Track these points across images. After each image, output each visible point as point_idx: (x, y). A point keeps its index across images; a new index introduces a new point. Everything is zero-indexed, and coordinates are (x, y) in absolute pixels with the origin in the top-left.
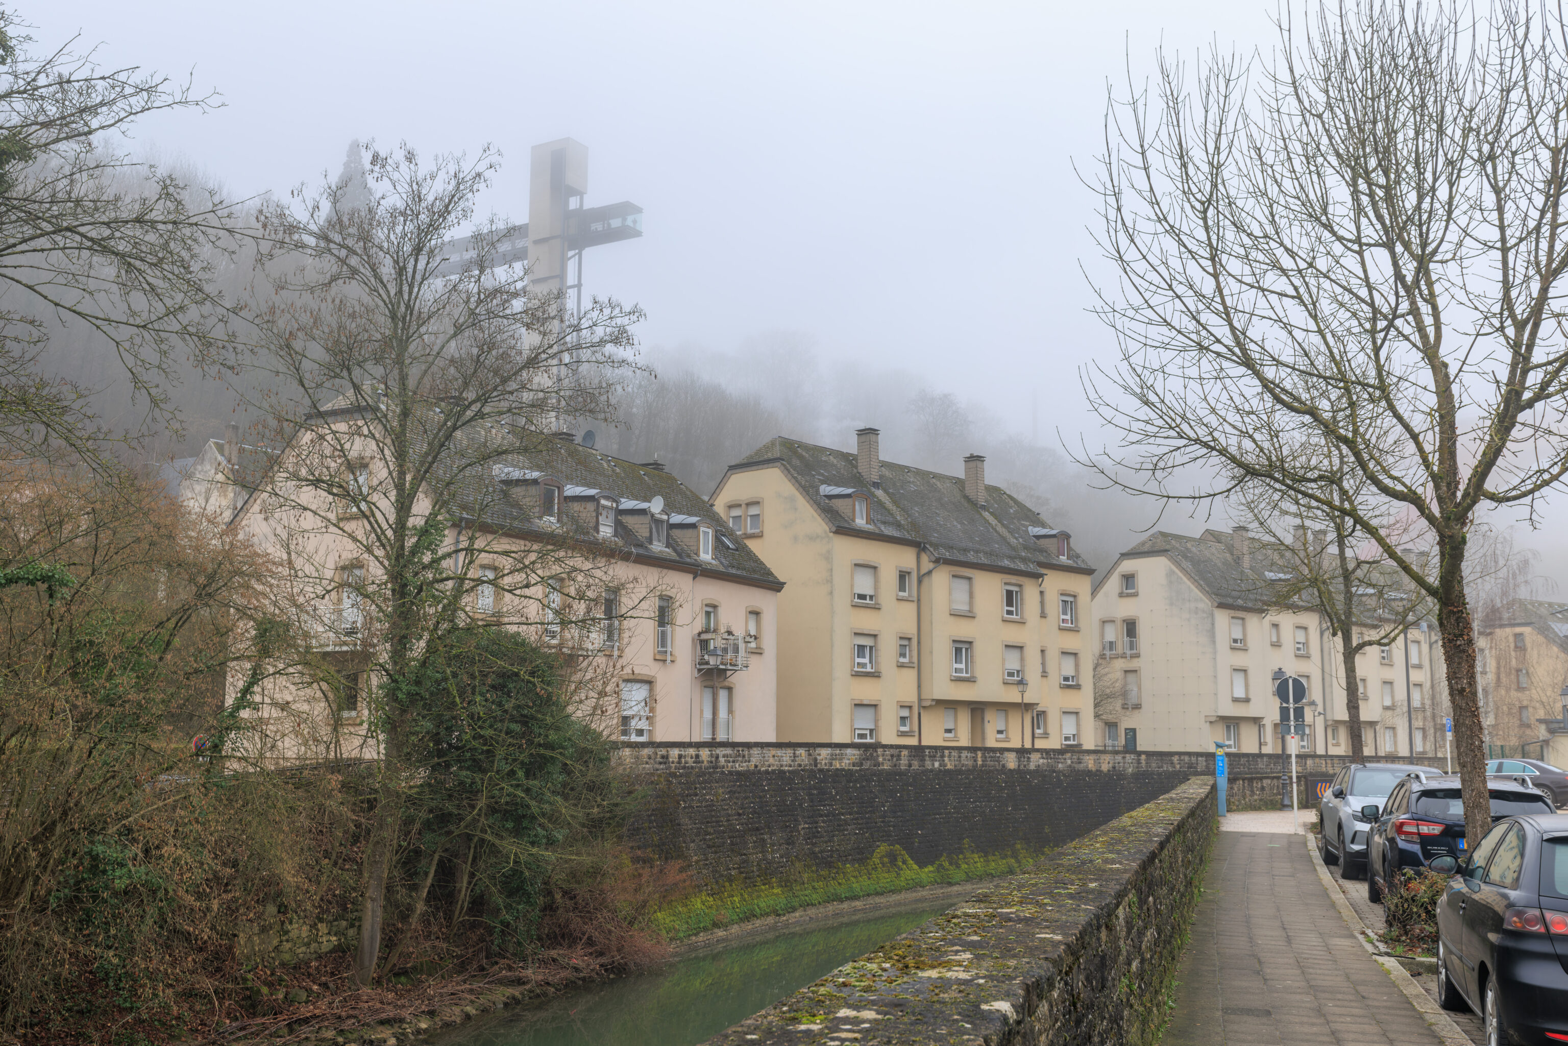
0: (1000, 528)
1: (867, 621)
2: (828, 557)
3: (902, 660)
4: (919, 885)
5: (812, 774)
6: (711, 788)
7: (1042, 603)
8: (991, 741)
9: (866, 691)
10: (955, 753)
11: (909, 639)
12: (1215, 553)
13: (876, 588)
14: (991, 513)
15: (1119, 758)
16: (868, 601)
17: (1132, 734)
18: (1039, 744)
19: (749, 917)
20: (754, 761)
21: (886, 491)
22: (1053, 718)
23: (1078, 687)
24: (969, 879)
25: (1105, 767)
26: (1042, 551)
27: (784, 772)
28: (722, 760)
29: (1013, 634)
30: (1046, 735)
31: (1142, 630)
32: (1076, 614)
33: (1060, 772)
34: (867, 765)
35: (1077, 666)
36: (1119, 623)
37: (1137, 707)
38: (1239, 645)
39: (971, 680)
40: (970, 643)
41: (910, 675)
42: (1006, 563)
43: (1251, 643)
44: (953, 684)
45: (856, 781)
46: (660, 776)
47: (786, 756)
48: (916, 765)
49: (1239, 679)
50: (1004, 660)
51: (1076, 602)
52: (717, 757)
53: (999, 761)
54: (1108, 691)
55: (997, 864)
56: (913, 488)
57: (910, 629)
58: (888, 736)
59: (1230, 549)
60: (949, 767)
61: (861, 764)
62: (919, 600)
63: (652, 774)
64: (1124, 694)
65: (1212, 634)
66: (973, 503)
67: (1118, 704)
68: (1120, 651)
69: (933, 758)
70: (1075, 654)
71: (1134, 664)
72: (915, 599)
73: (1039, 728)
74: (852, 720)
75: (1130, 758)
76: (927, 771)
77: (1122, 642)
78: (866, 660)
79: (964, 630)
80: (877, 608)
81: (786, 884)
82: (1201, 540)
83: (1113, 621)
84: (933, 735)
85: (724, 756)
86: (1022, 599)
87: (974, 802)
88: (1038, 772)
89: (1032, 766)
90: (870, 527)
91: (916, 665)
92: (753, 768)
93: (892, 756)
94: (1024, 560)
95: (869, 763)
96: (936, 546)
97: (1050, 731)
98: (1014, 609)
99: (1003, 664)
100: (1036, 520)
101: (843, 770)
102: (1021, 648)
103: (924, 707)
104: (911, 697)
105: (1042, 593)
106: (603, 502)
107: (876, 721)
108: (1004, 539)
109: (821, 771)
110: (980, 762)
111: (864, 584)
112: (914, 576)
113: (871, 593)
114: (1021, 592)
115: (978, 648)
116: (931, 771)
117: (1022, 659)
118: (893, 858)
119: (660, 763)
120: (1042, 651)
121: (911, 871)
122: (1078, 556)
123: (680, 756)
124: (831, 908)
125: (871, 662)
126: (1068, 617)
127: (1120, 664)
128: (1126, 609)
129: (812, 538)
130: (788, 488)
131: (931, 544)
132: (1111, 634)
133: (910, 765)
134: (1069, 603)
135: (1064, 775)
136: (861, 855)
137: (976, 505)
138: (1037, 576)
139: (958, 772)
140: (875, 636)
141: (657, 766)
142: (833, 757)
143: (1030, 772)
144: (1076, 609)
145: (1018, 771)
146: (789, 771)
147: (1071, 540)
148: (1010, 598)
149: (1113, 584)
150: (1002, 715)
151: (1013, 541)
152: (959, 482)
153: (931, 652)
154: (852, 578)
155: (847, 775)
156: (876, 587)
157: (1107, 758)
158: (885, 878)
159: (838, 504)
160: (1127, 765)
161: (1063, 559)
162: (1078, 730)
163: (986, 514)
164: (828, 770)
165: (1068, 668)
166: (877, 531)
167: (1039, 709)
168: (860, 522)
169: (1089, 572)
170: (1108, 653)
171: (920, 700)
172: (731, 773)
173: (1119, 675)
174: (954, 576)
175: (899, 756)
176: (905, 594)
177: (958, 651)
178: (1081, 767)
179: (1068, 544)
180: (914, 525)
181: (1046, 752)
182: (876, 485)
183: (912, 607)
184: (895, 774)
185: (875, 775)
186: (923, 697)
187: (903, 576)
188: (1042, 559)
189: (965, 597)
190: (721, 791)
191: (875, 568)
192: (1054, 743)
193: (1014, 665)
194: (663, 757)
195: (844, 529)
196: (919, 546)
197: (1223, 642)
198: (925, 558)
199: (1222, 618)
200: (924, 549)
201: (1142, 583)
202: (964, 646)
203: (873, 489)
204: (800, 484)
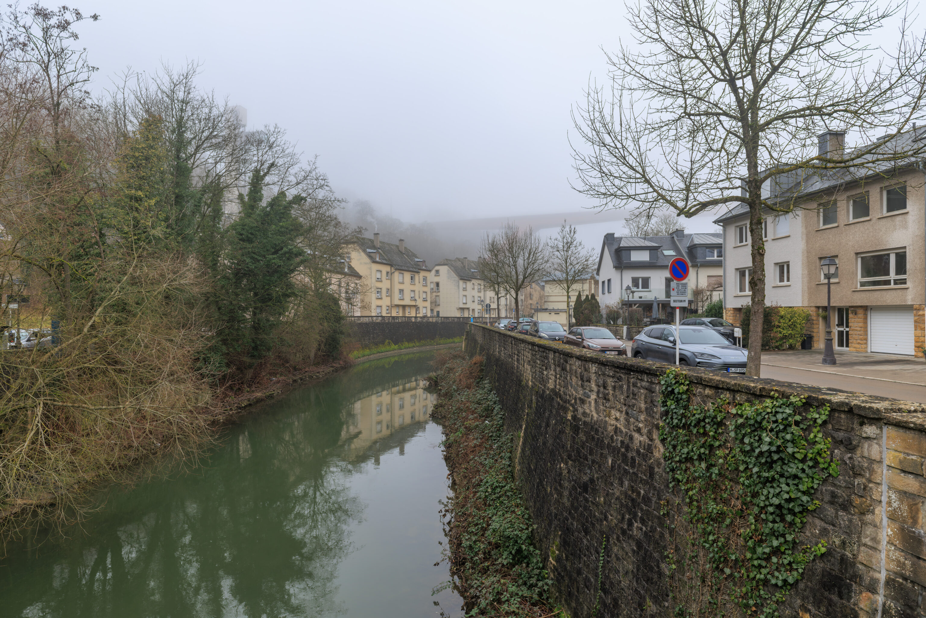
0: (408, 259)
1: (379, 285)
2: (370, 269)
3: (387, 295)
4: (394, 350)
5: (372, 323)
7: (419, 279)
8: (408, 315)
9: (379, 303)
10: (401, 318)
11: (389, 289)
12: (459, 264)
15: (436, 318)
16: (379, 280)
17: (438, 312)
18: (419, 315)
19: (364, 356)
20: (361, 320)
21: (382, 250)
22: (421, 309)
23: (426, 300)
24: (405, 348)
25: (434, 321)
26: (419, 265)
28: (356, 320)
29: (413, 288)
31: (440, 285)
32: (426, 281)
33: (424, 322)
35: (426, 295)
36: (435, 283)
37: (439, 305)
38: (465, 289)
39: (403, 299)
40: (403, 290)
41: (389, 298)
42: (411, 269)
43: (468, 288)
44: (399, 300)
45: (381, 325)
47: (367, 319)
48: (391, 321)
49: (464, 298)
53: (411, 320)
54: (433, 301)
55: (411, 345)
56: (387, 249)
57: (389, 287)
58: (384, 314)
59: (462, 263)
60: (400, 321)
62: (391, 279)
64: (436, 302)
65: (458, 286)
66: (401, 252)
67: (435, 304)
68: (435, 290)
69: (396, 319)
70: (426, 292)
71: (438, 294)
73: (419, 311)
74: (376, 310)
75: (439, 318)
77: (436, 288)
79: (402, 287)
80: (381, 281)
81: (369, 349)
82: (455, 261)
83: (433, 283)
84: (394, 314)
86: (415, 278)
87: (406, 330)
88: (419, 322)
91: (390, 296)
93: (388, 319)
94: (415, 268)
95: (383, 321)
97: (421, 312)
98: (413, 281)
99: (410, 295)
100: (416, 256)
102: (414, 291)
103: (392, 306)
104: (389, 304)
105: (419, 277)
107: (382, 310)
108: (409, 262)
110: (407, 320)
111: (379, 275)
112: (390, 273)
113: (380, 278)
114: (414, 276)
115: (405, 291)
116: (396, 322)
117: (415, 294)
118: (389, 343)
120: (419, 292)
121: (393, 346)
122: (426, 266)
124: (378, 354)
125: (380, 295)
126: (424, 282)
127: (435, 294)
128: (436, 279)
129: (366, 264)
131: (394, 265)
132: (434, 286)
134: (425, 279)
136: (383, 343)
138: (418, 272)
139: (402, 322)
140: (381, 289)
142: (376, 319)
145: (415, 322)
146: (368, 323)
148: (412, 278)
149: (433, 272)
150: (410, 308)
151: (412, 263)
152: (397, 246)
153: (394, 293)
154: (376, 274)
155: (379, 323)
156: (381, 276)
157: (434, 318)
158: (388, 348)
159: (372, 254)
160: (438, 320)
161: (423, 267)
162: (427, 312)
163: (405, 255)
164: (375, 322)
165: (424, 296)
166: (381, 262)
167: (418, 306)
168: (378, 259)
169: (429, 270)
170: (433, 291)
173: (435, 297)
174: (399, 273)
176: (388, 278)
177: (400, 292)
178: (429, 321)
179: (424, 263)
180: (389, 259)
181: (420, 317)
182: (379, 248)
183: (390, 281)
184: (388, 323)
185: (385, 323)
186: (392, 304)
187: (387, 273)
188: (419, 267)
189: (402, 278)
190: (356, 328)
191: (381, 271)
192: (421, 315)
193: (413, 295)
195: (375, 262)
196: (391, 265)
197: (461, 289)
198: (392, 268)
199: (461, 282)
201: (441, 273)
203: (379, 250)
204: (362, 249)
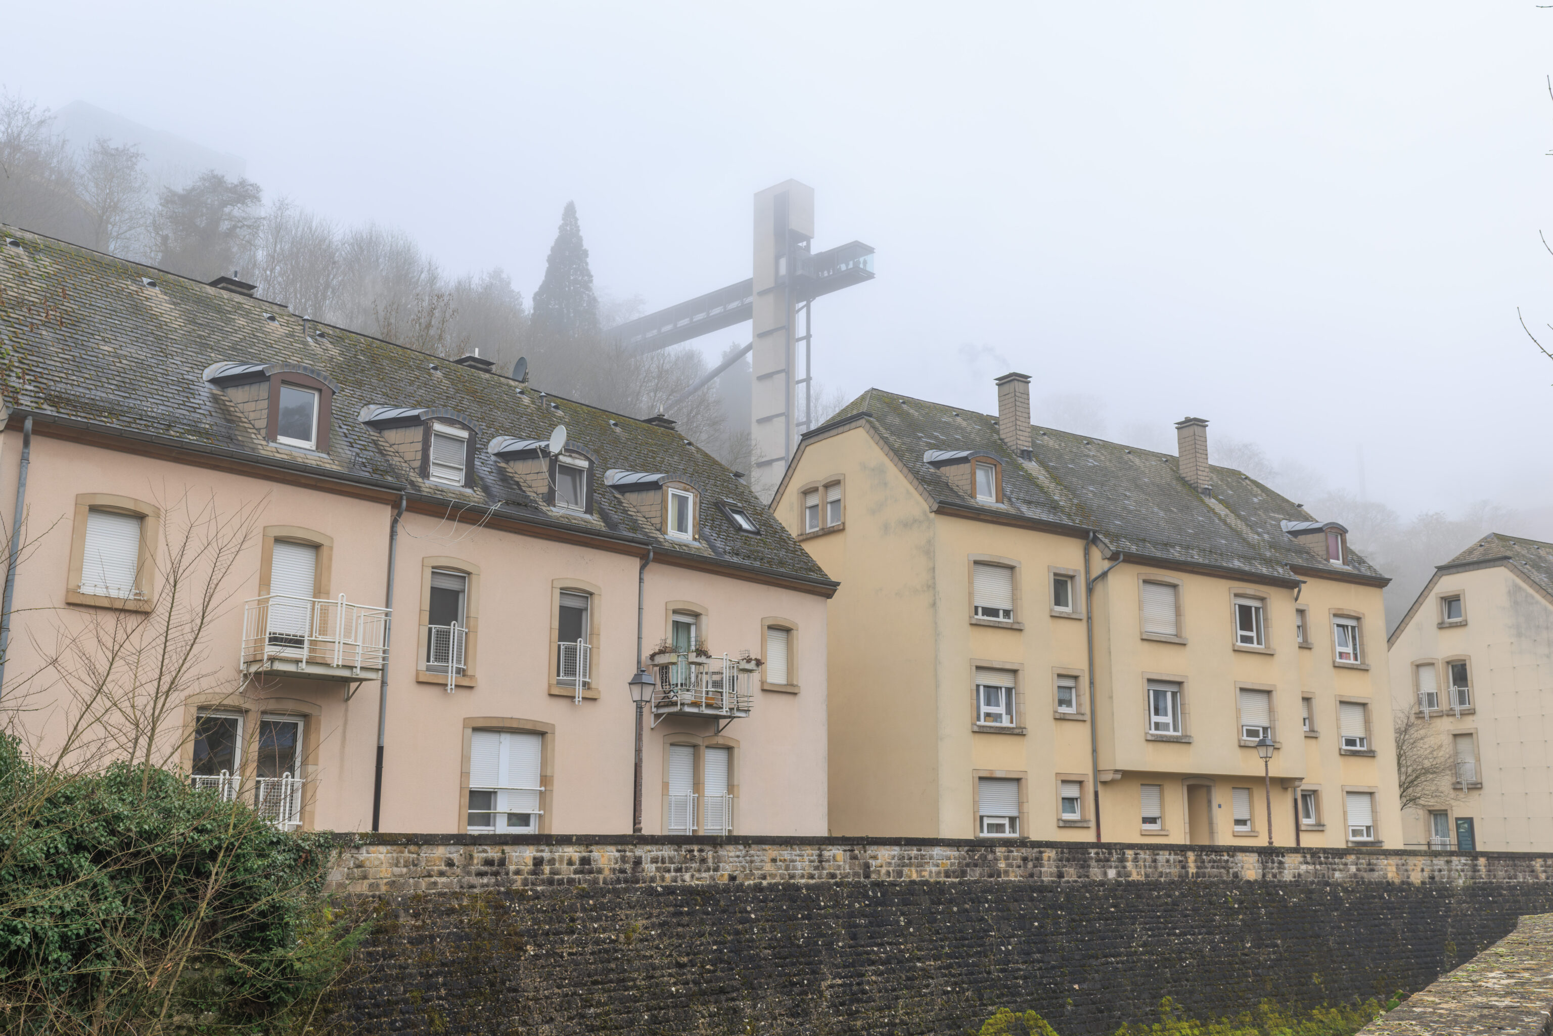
0: (1232, 520)
1: (998, 648)
2: (929, 551)
3: (1064, 709)
5: (858, 891)
6: (614, 919)
7: (1302, 628)
8: (1225, 837)
9: (1000, 756)
10: (1144, 855)
11: (1076, 678)
13: (1014, 598)
14: (1220, 501)
15: (1440, 862)
16: (1001, 619)
17: (1468, 826)
18: (1308, 840)
20: (726, 870)
21: (1042, 464)
22: (1331, 801)
23: (1370, 754)
25: (1416, 878)
26: (1301, 551)
27: (798, 888)
28: (650, 869)
29: (1254, 672)
30: (1319, 827)
31: (1475, 674)
32: (1362, 644)
33: (1338, 884)
34: (974, 875)
35: (1367, 722)
36: (1441, 667)
37: (1475, 786)
39: (1183, 741)
40: (1180, 684)
41: (1079, 734)
42: (1237, 564)
44: (1151, 746)
45: (951, 901)
46: (474, 898)
47: (801, 860)
48: (1071, 874)
50: (1238, 711)
51: (1360, 627)
52: (638, 862)
53: (1227, 869)
54: (1427, 764)
56: (1091, 462)
57: (1078, 663)
58: (1038, 828)
60: (1135, 877)
61: (964, 873)
62: (1089, 618)
63: (456, 895)
64: (1455, 767)
66: (1191, 487)
67: (1445, 783)
68: (1444, 706)
69: (1104, 862)
70: (1364, 705)
71: (1467, 724)
72: (1084, 616)
73: (1308, 816)
74: (975, 802)
75: (1458, 862)
76: (1090, 886)
77: (1448, 694)
78: (1001, 709)
79: (1168, 664)
80: (1017, 629)
83: (1432, 664)
84: (1120, 830)
85: (654, 860)
86: (1266, 620)
87: (1183, 934)
88: (1298, 884)
89: (1288, 876)
90: (1003, 507)
91: (1088, 717)
92: (725, 880)
93: (1025, 859)
94: (1268, 562)
95: (978, 871)
96: (1115, 538)
97: (1326, 819)
98: (1253, 634)
99: (1238, 718)
100: (1295, 511)
101: (926, 883)
102: (1268, 693)
103: (1104, 783)
104: (1082, 767)
105: (1301, 612)
106: (438, 427)
107: (1020, 804)
108: (1238, 534)
109: (878, 885)
110: (1192, 869)
111: (993, 592)
112: (1081, 582)
113: (1008, 607)
114: (1265, 608)
115: (1192, 692)
116: (1102, 884)
117: (1271, 711)
118: (1021, 1032)
119: (480, 874)
120: (1307, 700)
122: (1361, 561)
123: (538, 862)
125: (1009, 711)
126: (1349, 650)
127: (1447, 725)
128: (1450, 644)
129: (907, 525)
130: (876, 455)
131: (1107, 534)
132: (1430, 682)
133: (1060, 875)
134: (1349, 628)
135: (1345, 890)
136: (955, 1031)
137: (1195, 489)
138: (1289, 585)
139: (1152, 886)
140: (1014, 672)
141: (474, 880)
142: (903, 863)
143: (1284, 885)
144: (1361, 637)
145: (1263, 883)
146: (808, 887)
147: (1348, 536)
148: (1246, 617)
149: (1429, 611)
150: (1243, 796)
151: (1253, 537)
152: (1168, 460)
153: (1111, 697)
154: (971, 582)
155: (936, 891)
156: (1015, 596)
157: (1420, 862)
159: (952, 474)
160: (1454, 874)
161: (1337, 564)
162: (1375, 820)
163: (1212, 502)
164: (893, 884)
165: (1353, 725)
166: (1012, 511)
167: (1305, 786)
168: (986, 498)
169: (1379, 582)
170: (1426, 710)
171: (1096, 771)
172: (669, 891)
173: (1446, 740)
174: (1146, 582)
175: (1038, 860)
176: (1067, 610)
177: (1159, 696)
178: (1375, 876)
179: (1344, 542)
180: (1083, 509)
181: (1314, 854)
182: (1027, 455)
183: (1079, 630)
184: (1030, 890)
185: (990, 891)
186: (1101, 767)
187: (1062, 581)
188: (1299, 561)
189: (1169, 614)
190: (641, 923)
191: (1012, 568)
192: (1334, 839)
193: (1257, 719)
194: (489, 862)
195: (953, 506)
196: (1088, 537)
198: (1096, 554)
200: (1095, 541)
201: (1472, 607)
202: (1170, 689)
203: (1020, 460)
204: (892, 448)
